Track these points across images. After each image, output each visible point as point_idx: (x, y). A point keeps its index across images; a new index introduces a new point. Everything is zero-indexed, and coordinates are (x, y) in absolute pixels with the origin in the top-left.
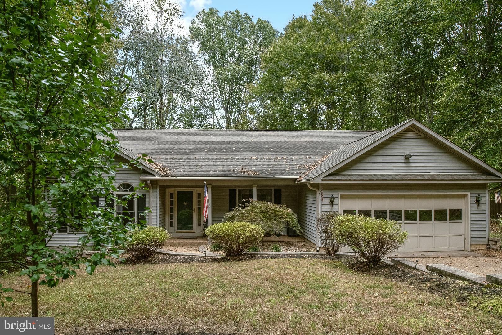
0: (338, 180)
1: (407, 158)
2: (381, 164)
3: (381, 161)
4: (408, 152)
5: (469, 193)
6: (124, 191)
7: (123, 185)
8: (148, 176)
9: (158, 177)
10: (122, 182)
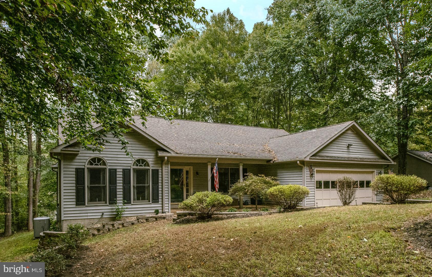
0: (317, 159)
1: (349, 146)
2: (336, 150)
3: (336, 147)
4: (349, 142)
5: (375, 170)
6: (140, 166)
7: (138, 161)
8: (164, 153)
9: (173, 154)
10: (137, 157)
